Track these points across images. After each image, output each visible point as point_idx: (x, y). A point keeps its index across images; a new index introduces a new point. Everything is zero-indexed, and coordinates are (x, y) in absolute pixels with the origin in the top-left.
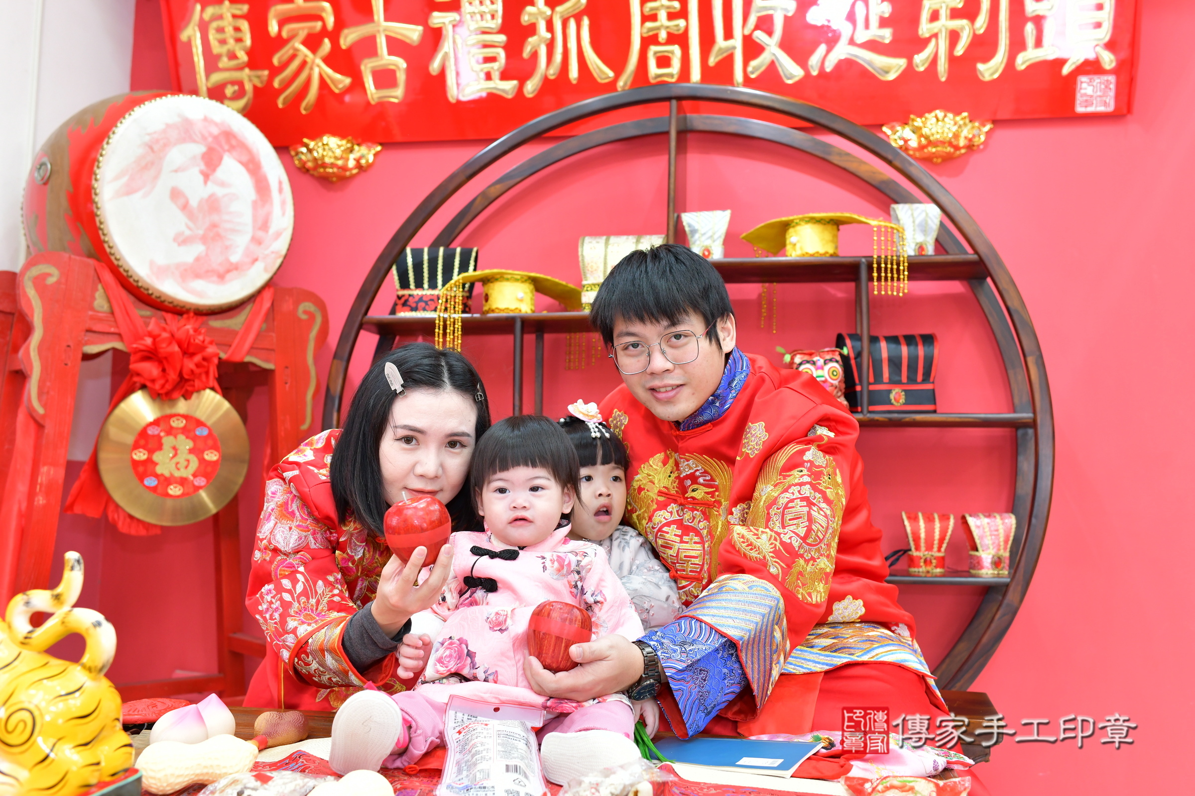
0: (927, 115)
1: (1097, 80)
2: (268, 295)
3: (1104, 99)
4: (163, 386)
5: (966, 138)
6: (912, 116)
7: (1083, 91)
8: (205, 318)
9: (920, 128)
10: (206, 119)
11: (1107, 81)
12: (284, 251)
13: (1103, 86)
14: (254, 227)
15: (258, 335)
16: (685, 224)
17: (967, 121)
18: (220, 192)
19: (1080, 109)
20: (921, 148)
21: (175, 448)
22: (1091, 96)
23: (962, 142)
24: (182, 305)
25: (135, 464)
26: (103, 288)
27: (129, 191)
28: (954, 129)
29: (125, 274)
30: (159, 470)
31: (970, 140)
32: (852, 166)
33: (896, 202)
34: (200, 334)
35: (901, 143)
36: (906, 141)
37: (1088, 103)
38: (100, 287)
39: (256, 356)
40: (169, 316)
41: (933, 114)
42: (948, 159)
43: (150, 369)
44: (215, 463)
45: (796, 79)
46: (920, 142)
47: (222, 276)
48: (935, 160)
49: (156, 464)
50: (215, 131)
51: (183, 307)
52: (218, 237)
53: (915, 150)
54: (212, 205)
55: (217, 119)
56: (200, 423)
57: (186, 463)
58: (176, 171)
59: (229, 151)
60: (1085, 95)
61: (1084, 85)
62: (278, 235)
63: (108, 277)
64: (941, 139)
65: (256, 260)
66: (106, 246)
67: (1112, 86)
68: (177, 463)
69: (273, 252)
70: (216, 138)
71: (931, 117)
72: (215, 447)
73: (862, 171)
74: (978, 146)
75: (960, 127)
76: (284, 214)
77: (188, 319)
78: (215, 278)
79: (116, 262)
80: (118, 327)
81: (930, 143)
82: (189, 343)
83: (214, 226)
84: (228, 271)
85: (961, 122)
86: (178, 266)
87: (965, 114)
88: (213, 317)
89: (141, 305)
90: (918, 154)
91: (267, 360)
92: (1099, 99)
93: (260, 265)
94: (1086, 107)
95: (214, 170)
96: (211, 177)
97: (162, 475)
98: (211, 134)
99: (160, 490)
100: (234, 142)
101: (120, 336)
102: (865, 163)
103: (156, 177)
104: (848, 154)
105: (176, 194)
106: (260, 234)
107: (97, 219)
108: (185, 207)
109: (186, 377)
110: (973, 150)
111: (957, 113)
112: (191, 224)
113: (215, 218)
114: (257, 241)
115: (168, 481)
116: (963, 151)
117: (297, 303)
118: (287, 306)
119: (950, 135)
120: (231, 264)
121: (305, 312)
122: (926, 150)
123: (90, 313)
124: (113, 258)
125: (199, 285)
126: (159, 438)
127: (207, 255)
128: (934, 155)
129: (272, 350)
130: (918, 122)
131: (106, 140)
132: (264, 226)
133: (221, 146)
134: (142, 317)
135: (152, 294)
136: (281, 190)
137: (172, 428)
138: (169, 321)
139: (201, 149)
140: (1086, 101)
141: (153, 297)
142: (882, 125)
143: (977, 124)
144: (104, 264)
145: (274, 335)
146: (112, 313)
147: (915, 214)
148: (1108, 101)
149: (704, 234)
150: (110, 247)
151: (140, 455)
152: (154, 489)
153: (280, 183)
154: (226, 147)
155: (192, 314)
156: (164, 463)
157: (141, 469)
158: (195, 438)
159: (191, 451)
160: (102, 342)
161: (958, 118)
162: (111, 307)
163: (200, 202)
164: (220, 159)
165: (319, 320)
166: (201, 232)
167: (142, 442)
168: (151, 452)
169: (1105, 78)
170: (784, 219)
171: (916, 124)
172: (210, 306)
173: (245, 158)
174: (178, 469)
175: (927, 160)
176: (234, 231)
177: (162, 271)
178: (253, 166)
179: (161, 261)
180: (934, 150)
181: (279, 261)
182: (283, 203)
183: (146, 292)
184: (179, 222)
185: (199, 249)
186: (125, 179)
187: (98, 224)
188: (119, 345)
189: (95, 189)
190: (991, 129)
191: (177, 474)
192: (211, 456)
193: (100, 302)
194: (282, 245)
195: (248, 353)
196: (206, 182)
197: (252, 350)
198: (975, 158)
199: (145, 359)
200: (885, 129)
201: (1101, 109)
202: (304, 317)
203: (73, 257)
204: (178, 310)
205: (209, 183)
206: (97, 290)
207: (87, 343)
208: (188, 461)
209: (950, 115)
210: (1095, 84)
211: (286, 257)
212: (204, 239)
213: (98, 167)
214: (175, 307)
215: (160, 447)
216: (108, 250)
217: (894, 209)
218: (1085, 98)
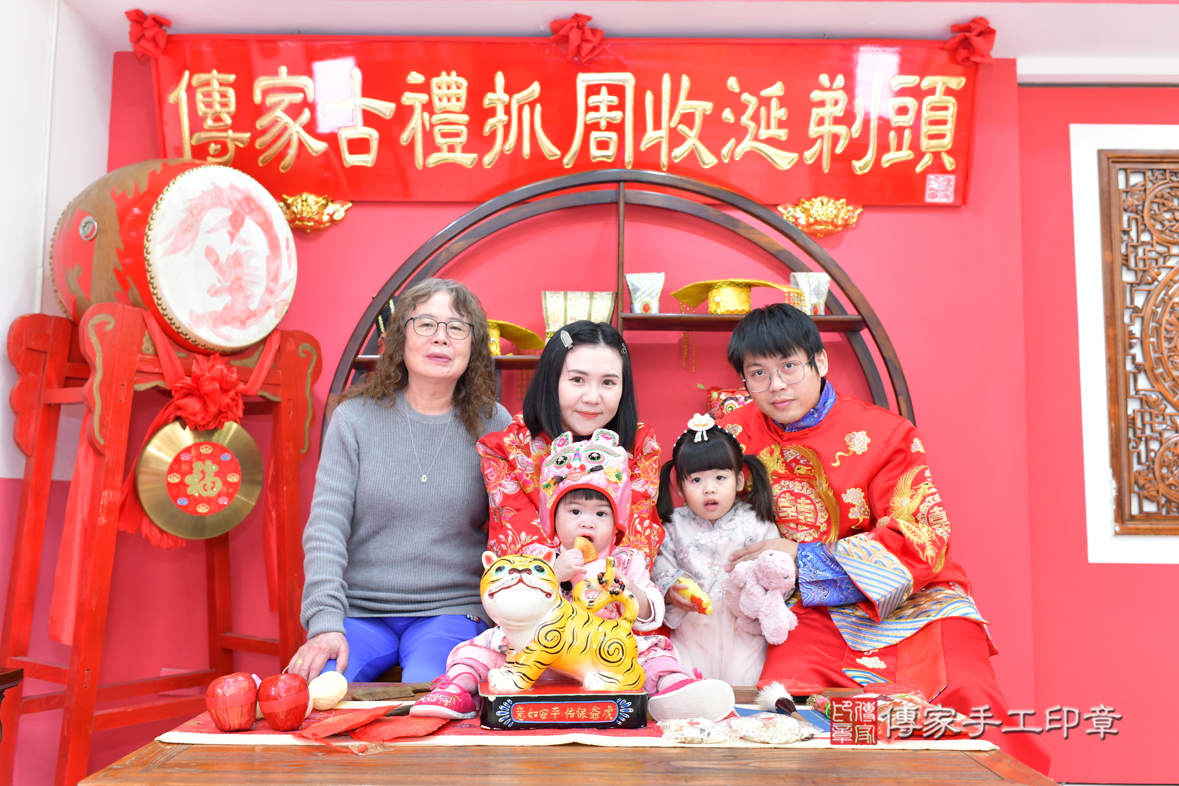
0: (813, 199)
1: (942, 178)
2: (277, 336)
3: (946, 193)
4: (203, 419)
5: (843, 218)
6: (802, 200)
7: (931, 186)
8: (227, 359)
9: (809, 210)
10: (232, 187)
11: (949, 179)
12: (290, 300)
13: (946, 183)
14: (268, 279)
15: (270, 373)
16: (628, 283)
17: (844, 205)
18: (242, 249)
19: (928, 200)
20: (809, 225)
21: (203, 472)
22: (937, 190)
23: (840, 222)
24: (211, 348)
25: (170, 486)
26: (149, 334)
27: (174, 250)
28: (835, 212)
29: (169, 322)
30: (190, 491)
31: (846, 220)
32: (755, 238)
33: (794, 271)
34: (233, 372)
35: (794, 220)
36: (796, 219)
37: (934, 196)
38: (146, 332)
39: (266, 390)
40: (200, 357)
41: (820, 198)
42: (828, 234)
43: (193, 404)
44: (235, 486)
45: (712, 165)
46: (808, 221)
47: (244, 320)
48: (819, 235)
49: (187, 486)
50: (239, 196)
51: (213, 349)
52: (241, 287)
53: (803, 226)
54: (237, 260)
55: (241, 187)
56: (224, 450)
57: (212, 485)
58: (209, 232)
59: (249, 214)
60: (932, 189)
61: (932, 182)
62: (286, 285)
63: (153, 324)
64: (824, 219)
65: (269, 307)
66: (154, 297)
67: (952, 183)
68: (205, 485)
69: (281, 301)
70: (239, 202)
71: (817, 201)
72: (235, 471)
73: (763, 242)
74: (852, 225)
75: (839, 209)
76: (290, 267)
77: (215, 359)
78: (238, 324)
79: (162, 312)
80: (160, 367)
81: (817, 222)
82: (227, 382)
83: (238, 279)
84: (248, 318)
85: (840, 207)
86: (211, 314)
87: (844, 200)
88: (232, 357)
89: (177, 347)
90: (805, 229)
91: (275, 394)
92: (942, 193)
93: (272, 312)
94: (933, 198)
95: (238, 231)
96: (236, 237)
97: (192, 495)
98: (236, 199)
99: (190, 509)
100: (253, 206)
101: (161, 375)
102: (766, 236)
103: (195, 238)
104: (752, 228)
105: (209, 252)
106: (272, 285)
107: (148, 275)
108: (216, 263)
109: (224, 410)
110: (847, 228)
111: (838, 199)
112: (221, 278)
113: (238, 272)
114: (270, 291)
115: (196, 501)
116: (840, 229)
117: (297, 345)
118: (290, 346)
119: (832, 216)
120: (251, 311)
121: (304, 352)
122: (812, 228)
123: (140, 356)
124: (159, 308)
125: (226, 330)
126: (190, 463)
127: (232, 304)
128: (819, 231)
129: (279, 385)
130: (807, 205)
131: (155, 206)
132: (275, 278)
133: (243, 210)
134: (180, 358)
135: (189, 339)
136: (288, 247)
137: (201, 454)
138: (201, 362)
139: (227, 212)
140: (933, 194)
141: (190, 341)
142: (778, 205)
143: (850, 208)
144: (149, 313)
145: (280, 372)
146: (157, 355)
147: (811, 282)
148: (949, 194)
149: (645, 292)
150: (159, 299)
151: (175, 479)
152: (185, 508)
153: (287, 240)
154: (247, 210)
155: (218, 355)
156: (195, 486)
157: (175, 490)
158: (219, 463)
159: (217, 474)
160: (148, 381)
161: (837, 203)
162: (155, 350)
163: (228, 259)
164: (243, 220)
165: (314, 358)
166: (228, 284)
167: (176, 467)
168: (183, 475)
169: (947, 176)
170: (708, 282)
171: (804, 206)
172: (233, 348)
173: (261, 220)
174: (206, 490)
175: (813, 235)
176: (252, 283)
177: (198, 319)
178: (267, 227)
179: (199, 310)
180: (820, 227)
181: (286, 308)
182: (290, 258)
183: (184, 337)
184: (211, 277)
185: (226, 299)
186: (171, 240)
187: (149, 278)
188: (160, 383)
189: (147, 249)
190: (861, 212)
191: (205, 494)
192: (233, 478)
193: (147, 346)
194: (287, 294)
195: (261, 388)
196: (232, 241)
197: (266, 385)
198: (849, 235)
199: (186, 395)
200: (780, 208)
201: (944, 200)
202: (303, 356)
203: (126, 306)
204: (208, 352)
205: (234, 242)
206: (144, 335)
207: (137, 382)
208: (214, 483)
209: (832, 201)
210: (940, 181)
211: (292, 305)
212: (230, 290)
213: (149, 230)
214: (206, 349)
215: (191, 472)
216: (156, 301)
217: (794, 277)
218: (932, 192)
